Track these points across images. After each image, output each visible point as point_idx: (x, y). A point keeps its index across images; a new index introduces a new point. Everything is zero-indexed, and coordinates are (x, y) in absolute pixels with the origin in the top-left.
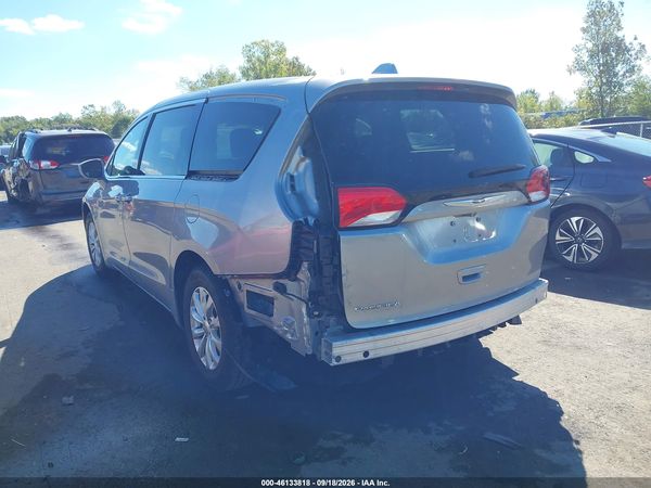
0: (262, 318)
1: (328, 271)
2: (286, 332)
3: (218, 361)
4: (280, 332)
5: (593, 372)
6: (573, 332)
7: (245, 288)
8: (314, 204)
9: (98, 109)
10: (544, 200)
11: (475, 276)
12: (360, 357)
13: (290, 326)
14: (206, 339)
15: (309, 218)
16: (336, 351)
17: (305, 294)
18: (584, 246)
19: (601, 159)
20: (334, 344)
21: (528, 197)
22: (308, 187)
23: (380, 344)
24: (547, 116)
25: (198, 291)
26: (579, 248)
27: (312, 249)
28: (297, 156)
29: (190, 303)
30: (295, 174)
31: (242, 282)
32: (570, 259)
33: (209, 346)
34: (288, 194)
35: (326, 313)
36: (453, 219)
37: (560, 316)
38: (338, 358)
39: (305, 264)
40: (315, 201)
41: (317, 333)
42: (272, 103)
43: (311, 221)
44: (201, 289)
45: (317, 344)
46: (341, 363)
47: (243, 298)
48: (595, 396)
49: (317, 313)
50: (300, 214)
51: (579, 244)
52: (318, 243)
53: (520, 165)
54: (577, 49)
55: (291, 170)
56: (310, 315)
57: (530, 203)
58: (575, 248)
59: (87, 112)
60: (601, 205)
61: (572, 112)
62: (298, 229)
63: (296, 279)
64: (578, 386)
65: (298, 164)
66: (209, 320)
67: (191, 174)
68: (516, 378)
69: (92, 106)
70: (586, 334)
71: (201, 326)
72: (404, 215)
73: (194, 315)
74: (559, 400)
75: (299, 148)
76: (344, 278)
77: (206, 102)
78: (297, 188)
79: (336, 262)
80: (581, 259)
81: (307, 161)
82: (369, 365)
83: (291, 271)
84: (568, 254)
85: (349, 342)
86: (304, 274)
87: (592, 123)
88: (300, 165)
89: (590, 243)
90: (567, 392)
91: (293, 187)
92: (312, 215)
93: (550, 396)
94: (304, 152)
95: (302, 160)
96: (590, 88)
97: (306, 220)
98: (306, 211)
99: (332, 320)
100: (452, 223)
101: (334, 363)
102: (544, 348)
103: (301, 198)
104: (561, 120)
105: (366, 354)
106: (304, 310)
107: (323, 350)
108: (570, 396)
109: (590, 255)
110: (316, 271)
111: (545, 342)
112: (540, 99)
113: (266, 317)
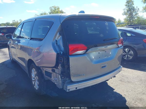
0: (49, 78)
1: (66, 66)
2: (55, 82)
3: (38, 88)
4: (54, 82)
5: (133, 89)
6: (127, 78)
7: (45, 70)
8: (62, 48)
9: (16, 21)
10: (122, 46)
11: (105, 66)
12: (75, 89)
13: (56, 81)
14: (35, 82)
15: (61, 52)
16: (68, 88)
17: (60, 72)
18: (129, 56)
19: (133, 35)
20: (68, 86)
21: (118, 46)
22: (61, 43)
23: (80, 85)
24: (118, 24)
25: (33, 69)
26: (128, 56)
27: (62, 61)
28: (58, 35)
29: (31, 72)
30: (57, 40)
31: (44, 68)
32: (125, 58)
33: (36, 84)
34: (55, 45)
35: (66, 77)
36: (99, 52)
37: (124, 73)
38: (69, 90)
39: (60, 65)
40: (63, 47)
41: (63, 83)
42: (51, 21)
43: (62, 53)
44: (34, 69)
45: (63, 85)
46: (70, 91)
47: (44, 72)
48: (134, 96)
49: (63, 78)
50: (58, 51)
51: (128, 55)
52: (63, 59)
53: (116, 38)
54: (124, 9)
55: (56, 39)
56: (61, 78)
57: (119, 47)
58: (127, 56)
59: (13, 22)
60: (132, 46)
61: (123, 23)
62: (58, 55)
63: (57, 68)
64: (130, 93)
65: (58, 37)
66: (36, 77)
67: (31, 39)
68: (114, 91)
69: (15, 20)
70: (130, 78)
71: (34, 78)
72: (86, 51)
73: (32, 75)
74: (125, 97)
75: (58, 33)
76: (70, 68)
77: (36, 20)
78: (58, 44)
79: (68, 64)
80: (128, 59)
81: (61, 36)
82: (77, 91)
83: (56, 66)
84: (125, 57)
85: (72, 85)
86: (60, 67)
87: (128, 26)
88: (59, 38)
89: (130, 55)
90: (127, 95)
91: (57, 44)
92: (62, 51)
93: (123, 96)
94: (60, 34)
95: (59, 36)
96: (127, 18)
97: (60, 53)
98: (60, 50)
99: (67, 79)
100: (99, 53)
101: (68, 91)
102: (121, 82)
103: (59, 46)
104: (121, 25)
105: (76, 88)
106: (60, 77)
107: (65, 87)
108: (128, 96)
109: (130, 58)
110: (63, 66)
111: (121, 81)
112: (116, 20)
113: (50, 78)
